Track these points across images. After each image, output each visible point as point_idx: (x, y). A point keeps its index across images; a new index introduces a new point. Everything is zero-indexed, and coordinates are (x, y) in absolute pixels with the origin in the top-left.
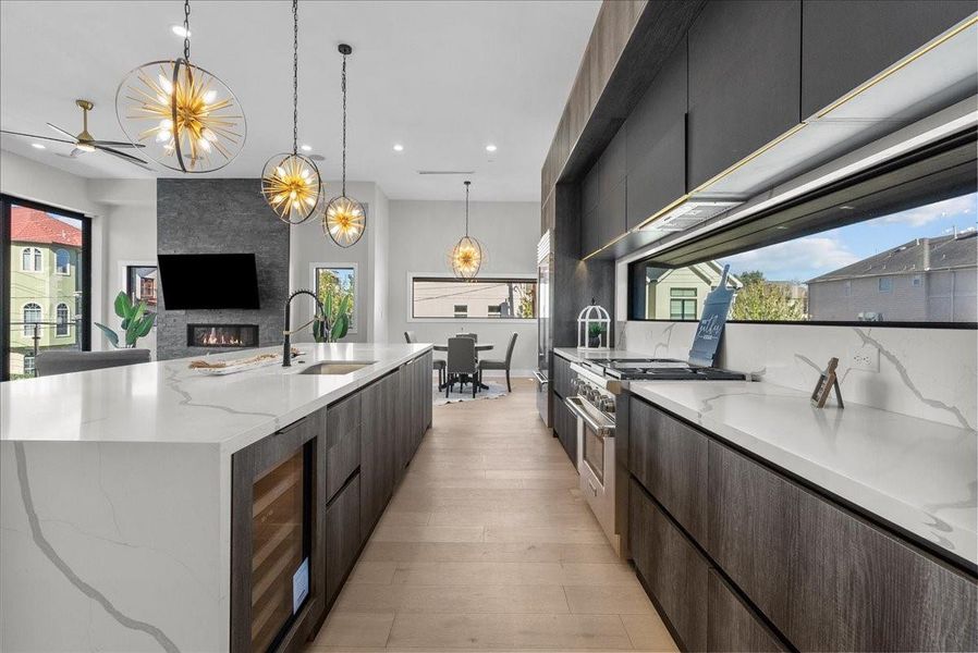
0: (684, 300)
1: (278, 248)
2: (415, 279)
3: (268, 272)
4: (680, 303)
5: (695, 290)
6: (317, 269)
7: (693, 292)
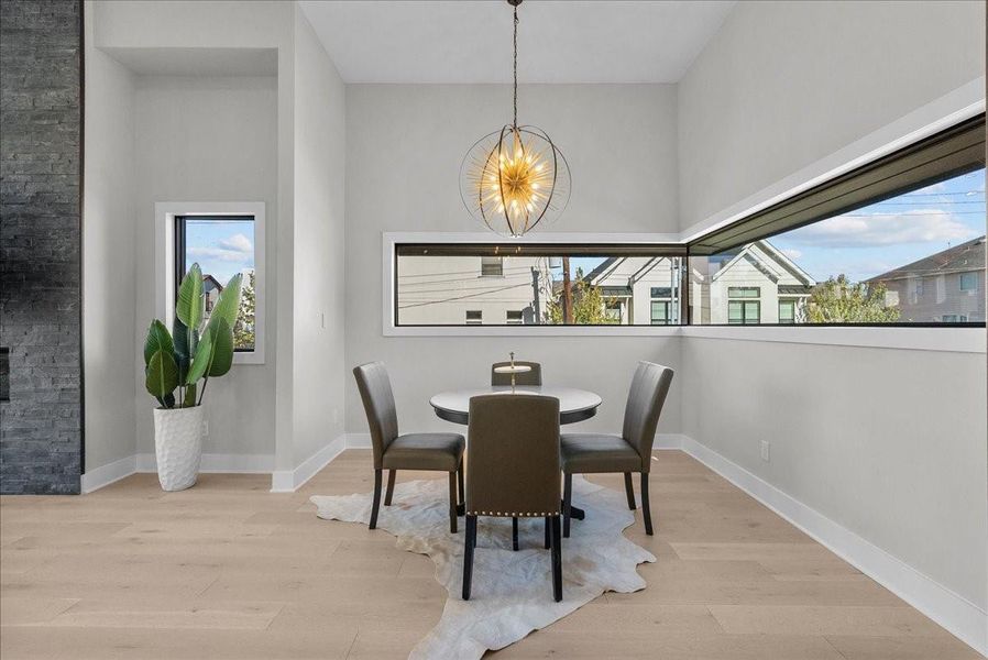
0: (744, 303)
1: (54, 156)
2: (403, 249)
3: (32, 218)
4: (739, 306)
5: (758, 289)
6: (180, 221)
7: (755, 293)
